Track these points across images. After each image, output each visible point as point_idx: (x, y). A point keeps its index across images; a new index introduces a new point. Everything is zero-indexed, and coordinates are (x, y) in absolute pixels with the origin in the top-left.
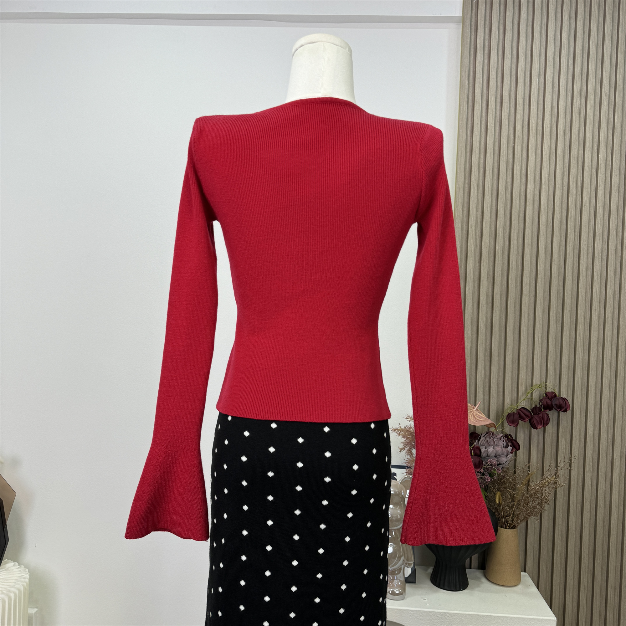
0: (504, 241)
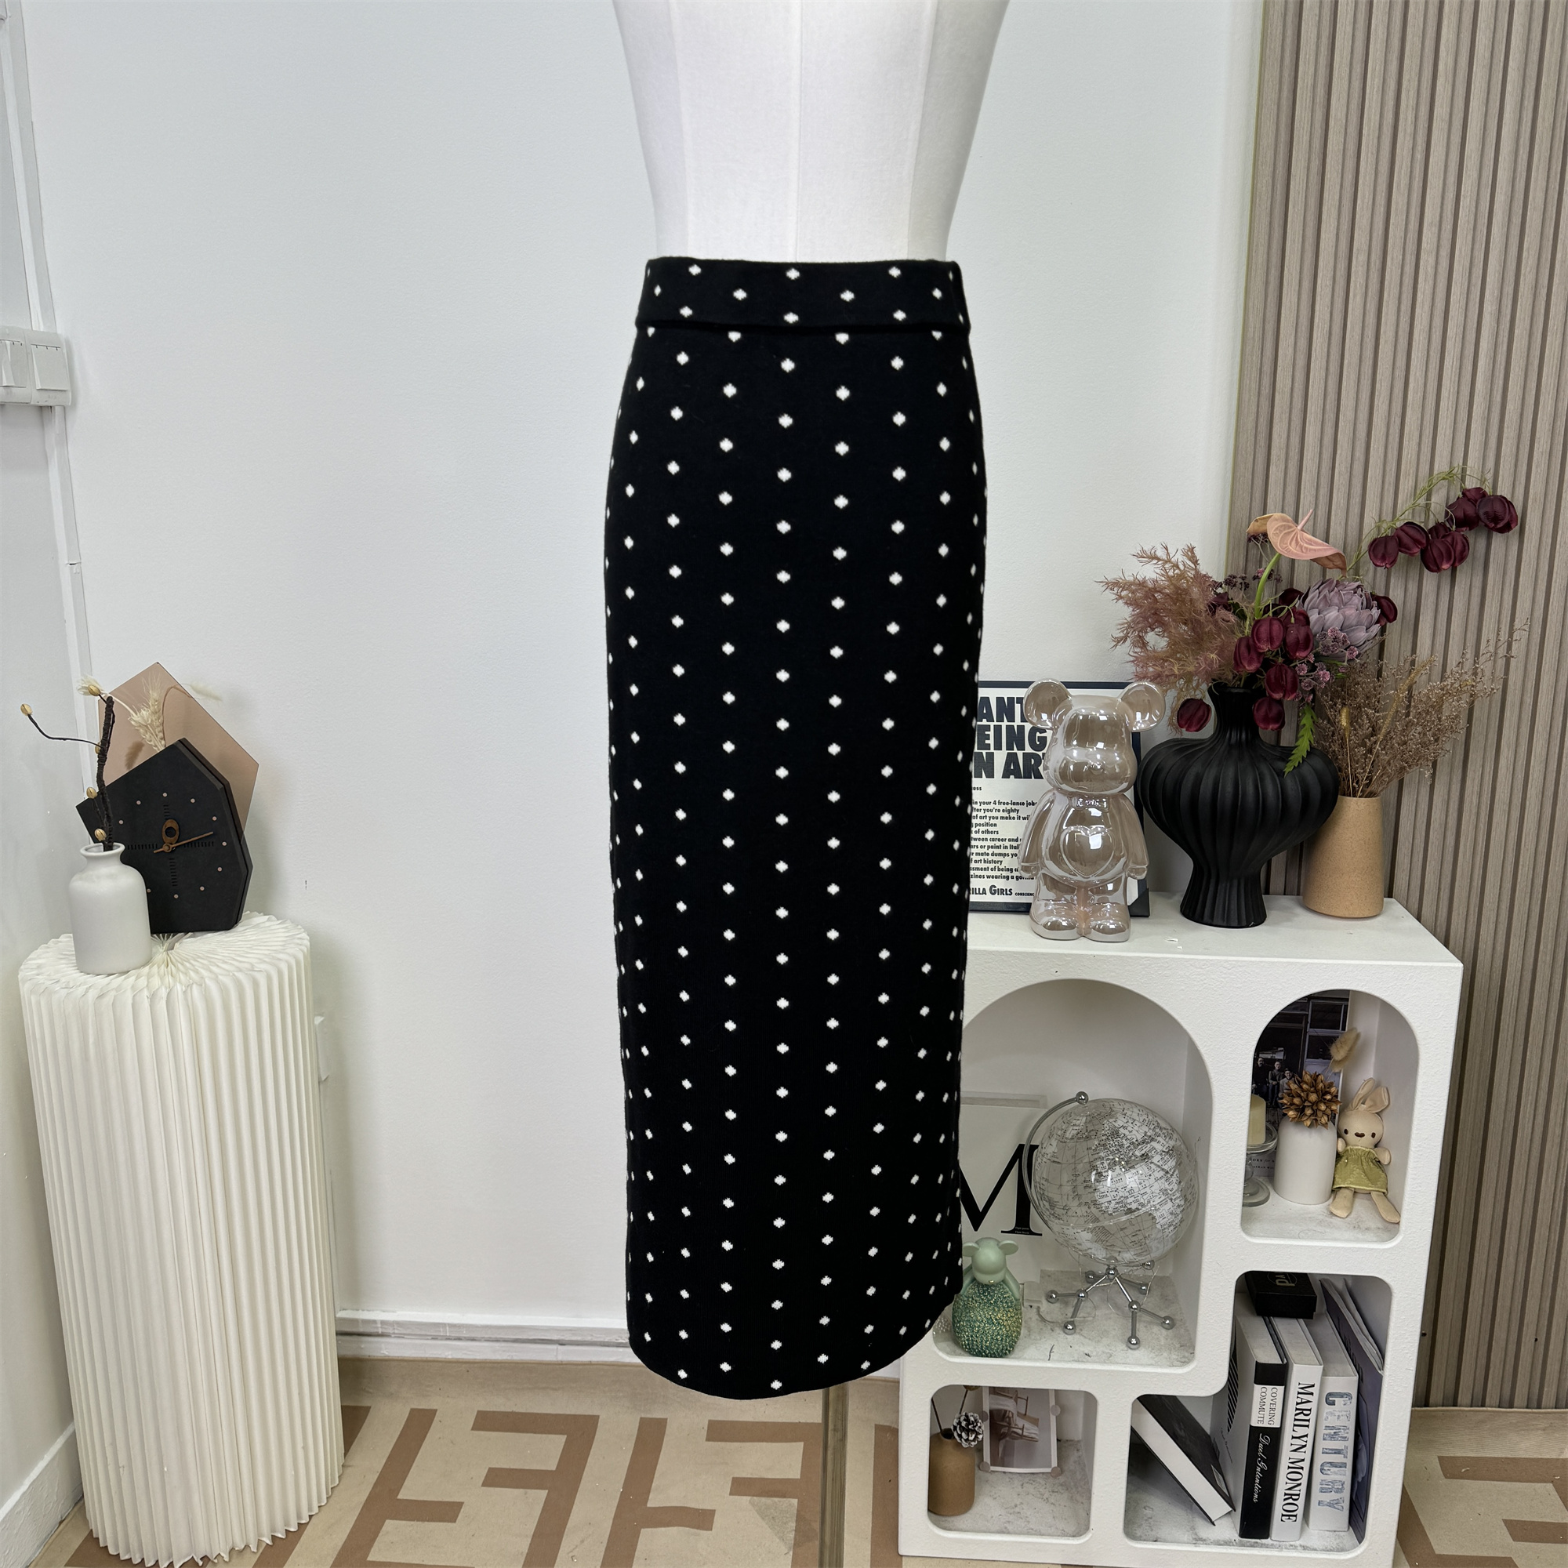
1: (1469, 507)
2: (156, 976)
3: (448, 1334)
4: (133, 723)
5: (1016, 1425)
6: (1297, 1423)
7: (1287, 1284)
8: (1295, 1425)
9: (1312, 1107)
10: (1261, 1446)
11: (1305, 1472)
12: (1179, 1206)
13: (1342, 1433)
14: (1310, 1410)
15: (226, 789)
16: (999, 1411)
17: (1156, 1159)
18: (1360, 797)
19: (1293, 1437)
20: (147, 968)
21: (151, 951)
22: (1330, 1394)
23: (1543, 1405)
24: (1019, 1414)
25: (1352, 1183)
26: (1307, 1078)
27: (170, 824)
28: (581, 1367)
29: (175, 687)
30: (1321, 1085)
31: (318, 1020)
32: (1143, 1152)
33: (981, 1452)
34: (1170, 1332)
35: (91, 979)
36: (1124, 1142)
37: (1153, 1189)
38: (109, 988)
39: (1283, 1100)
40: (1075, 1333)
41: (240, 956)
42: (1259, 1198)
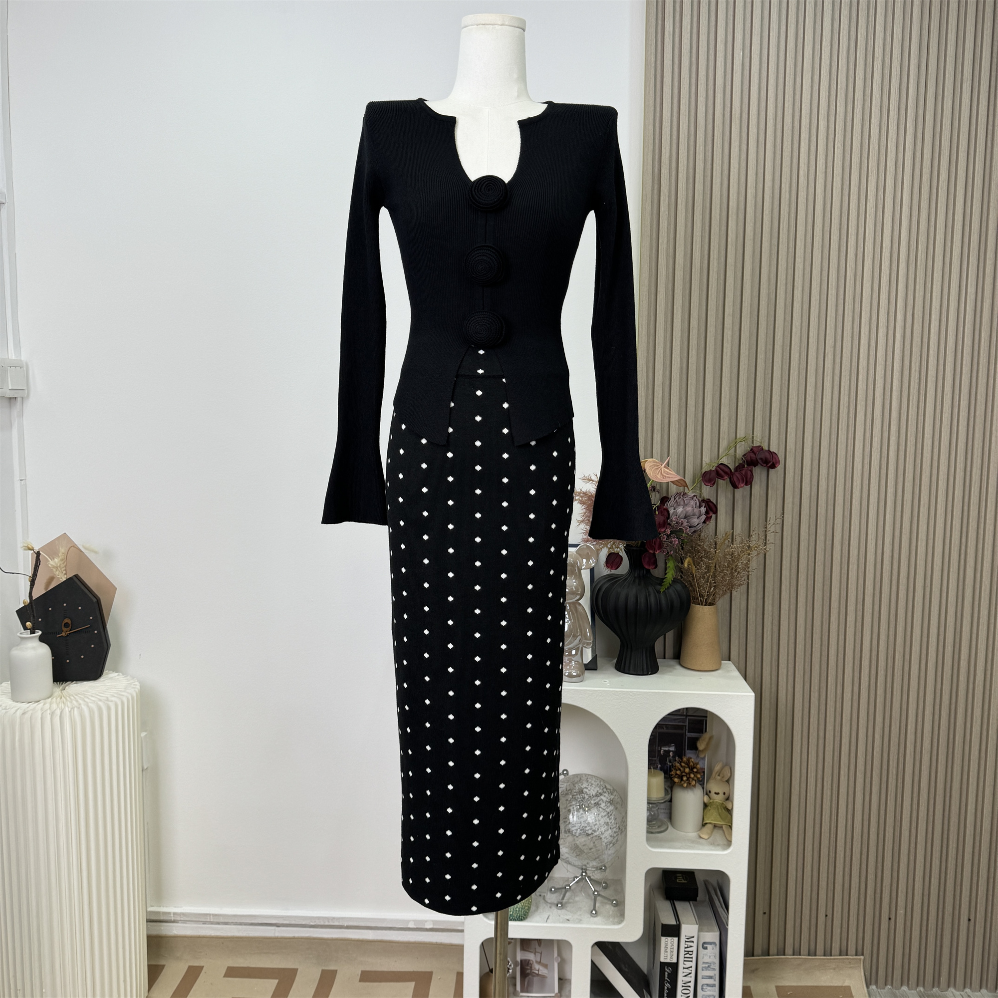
1: (753, 455)
2: (55, 703)
3: (212, 920)
4: (49, 565)
5: (535, 968)
6: (686, 959)
7: (683, 881)
9: (686, 776)
10: (666, 973)
11: (692, 989)
12: (615, 832)
13: (712, 966)
14: (692, 952)
15: (98, 601)
16: (525, 960)
17: (603, 805)
18: (705, 605)
19: (684, 968)
20: (50, 699)
21: (52, 691)
22: (704, 943)
23: (833, 954)
25: (712, 820)
26: (685, 759)
27: (66, 621)
28: (288, 940)
29: (73, 546)
30: (691, 764)
31: (143, 734)
32: (595, 802)
33: (515, 985)
34: (616, 908)
35: (19, 705)
36: (586, 796)
37: (600, 822)
38: (29, 709)
39: (672, 773)
40: (562, 909)
41: (101, 693)
42: (662, 829)
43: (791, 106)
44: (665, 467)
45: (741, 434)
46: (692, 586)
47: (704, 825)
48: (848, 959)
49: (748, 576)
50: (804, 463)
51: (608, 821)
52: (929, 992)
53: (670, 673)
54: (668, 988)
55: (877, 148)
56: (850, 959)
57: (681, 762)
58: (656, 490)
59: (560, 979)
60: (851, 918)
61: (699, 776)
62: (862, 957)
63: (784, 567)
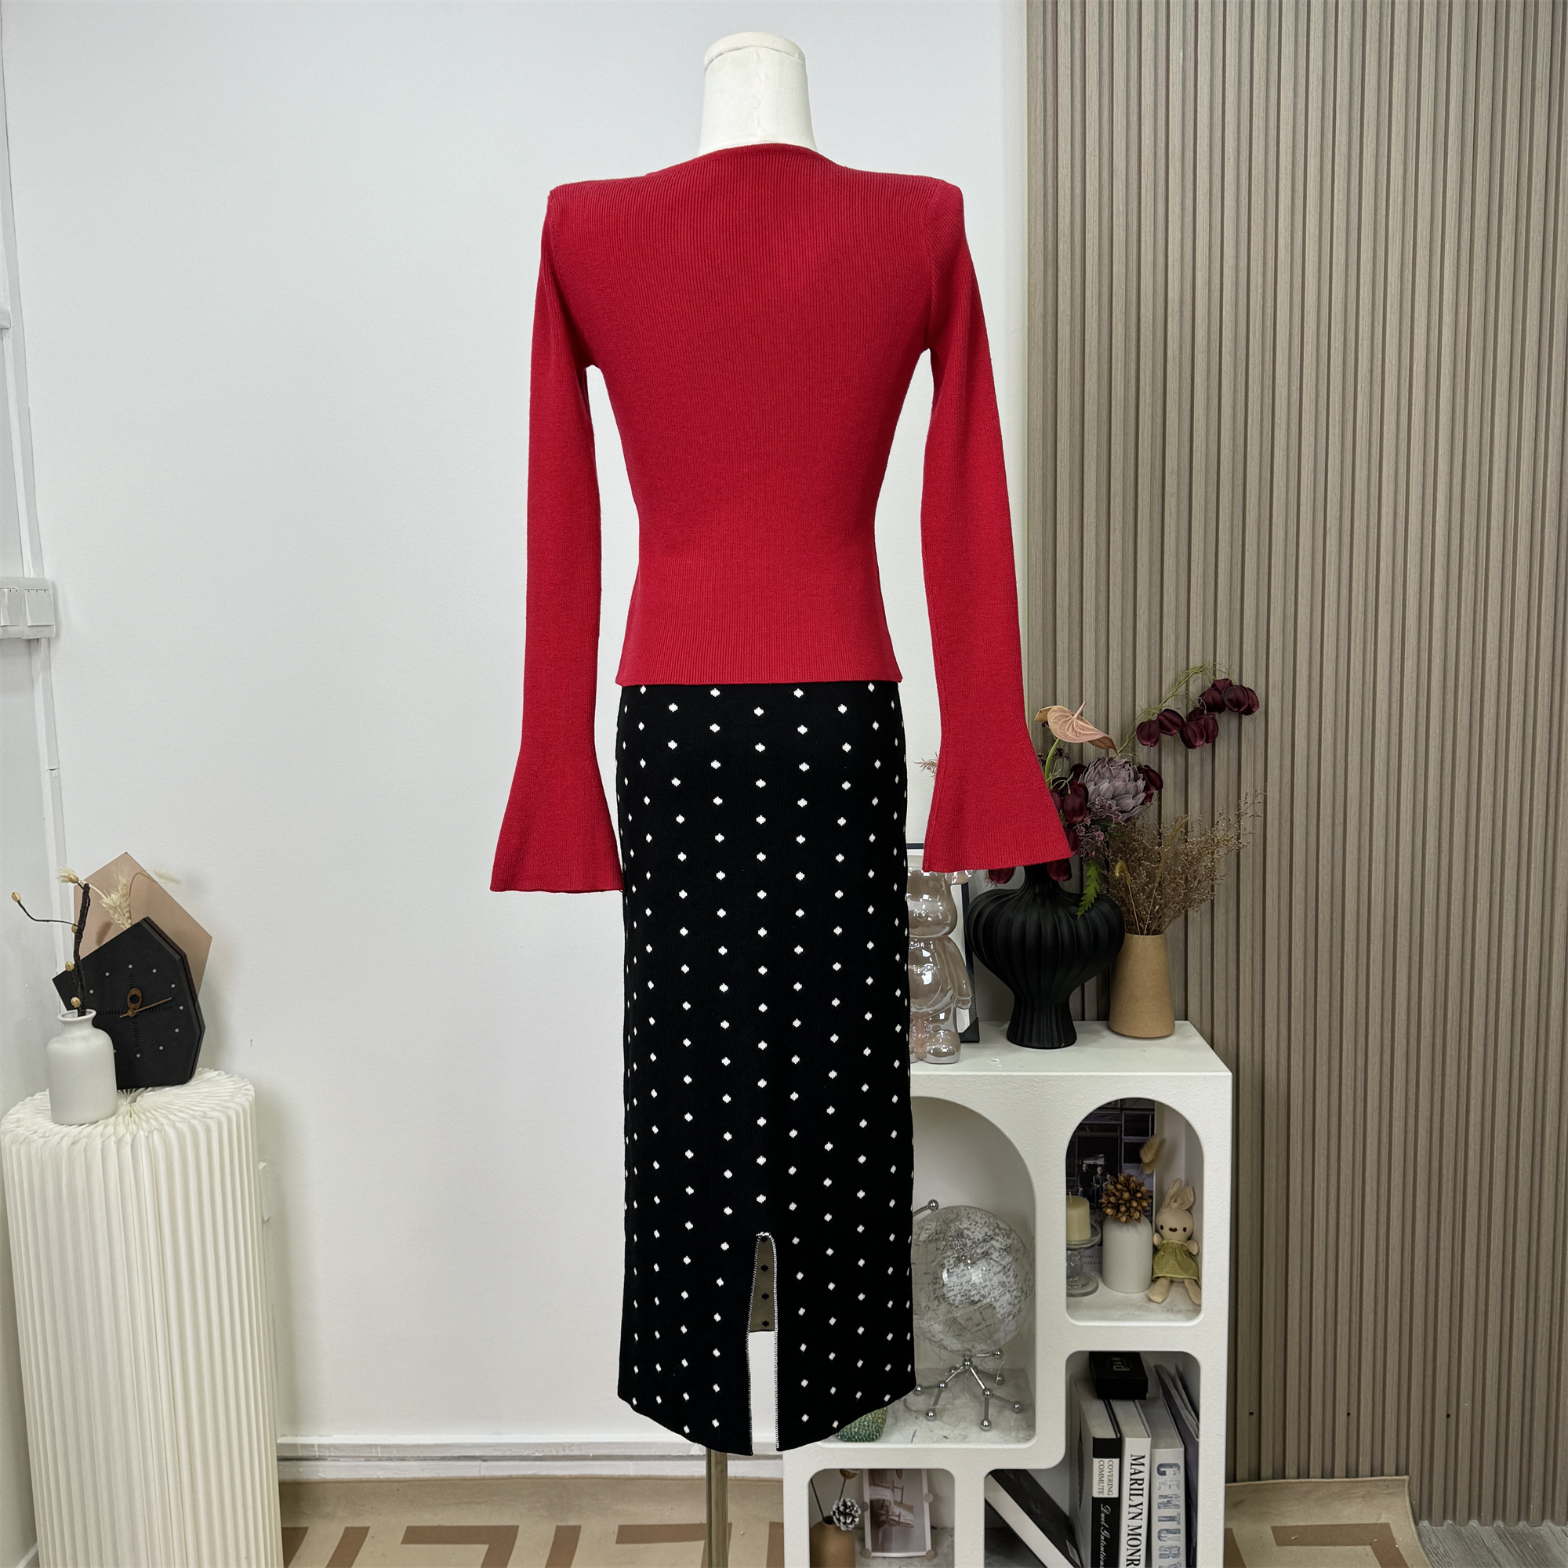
0: (1126, 390)
1: (1217, 695)
2: (122, 1124)
3: (380, 1455)
4: (104, 905)
5: (893, 1513)
6: (1132, 1492)
7: (1123, 1369)
8: (1131, 1495)
9: (1125, 1204)
10: (1103, 1515)
11: (1143, 1538)
12: (1016, 1297)
13: (1174, 1502)
14: (1143, 1480)
15: (183, 959)
16: (878, 1501)
17: (995, 1255)
18: (1147, 934)
19: (1130, 1506)
20: (114, 1118)
21: (117, 1104)
22: (1161, 1466)
23: (1360, 1474)
24: (896, 1503)
25: (1167, 1273)
26: (1122, 1179)
27: (135, 992)
28: (502, 1481)
29: (140, 873)
30: (1133, 1185)
31: (262, 1165)
32: (983, 1250)
33: (863, 1540)
34: (1019, 1415)
35: (65, 1129)
36: (968, 1241)
37: (992, 1282)
38: (82, 1135)
39: (1103, 1200)
40: (936, 1419)
41: (193, 1105)
42: (1089, 1289)
43: (1262, 136)
44: (1078, 718)
45: (1195, 661)
46: (1125, 905)
47: (1154, 1280)
48: (1384, 1481)
49: (1213, 886)
50: (1297, 704)
51: (1005, 1279)
52: (1512, 1528)
53: (1095, 1044)
54: (1105, 1538)
55: (1400, 199)
56: (1387, 1480)
57: (1115, 1183)
58: (1064, 755)
59: (933, 1528)
60: (1387, 1417)
61: (1145, 1204)
62: (1406, 1477)
63: (1268, 870)
